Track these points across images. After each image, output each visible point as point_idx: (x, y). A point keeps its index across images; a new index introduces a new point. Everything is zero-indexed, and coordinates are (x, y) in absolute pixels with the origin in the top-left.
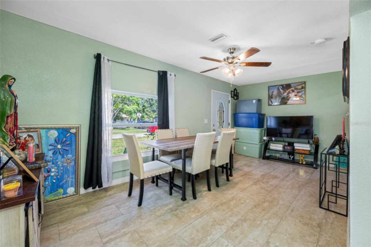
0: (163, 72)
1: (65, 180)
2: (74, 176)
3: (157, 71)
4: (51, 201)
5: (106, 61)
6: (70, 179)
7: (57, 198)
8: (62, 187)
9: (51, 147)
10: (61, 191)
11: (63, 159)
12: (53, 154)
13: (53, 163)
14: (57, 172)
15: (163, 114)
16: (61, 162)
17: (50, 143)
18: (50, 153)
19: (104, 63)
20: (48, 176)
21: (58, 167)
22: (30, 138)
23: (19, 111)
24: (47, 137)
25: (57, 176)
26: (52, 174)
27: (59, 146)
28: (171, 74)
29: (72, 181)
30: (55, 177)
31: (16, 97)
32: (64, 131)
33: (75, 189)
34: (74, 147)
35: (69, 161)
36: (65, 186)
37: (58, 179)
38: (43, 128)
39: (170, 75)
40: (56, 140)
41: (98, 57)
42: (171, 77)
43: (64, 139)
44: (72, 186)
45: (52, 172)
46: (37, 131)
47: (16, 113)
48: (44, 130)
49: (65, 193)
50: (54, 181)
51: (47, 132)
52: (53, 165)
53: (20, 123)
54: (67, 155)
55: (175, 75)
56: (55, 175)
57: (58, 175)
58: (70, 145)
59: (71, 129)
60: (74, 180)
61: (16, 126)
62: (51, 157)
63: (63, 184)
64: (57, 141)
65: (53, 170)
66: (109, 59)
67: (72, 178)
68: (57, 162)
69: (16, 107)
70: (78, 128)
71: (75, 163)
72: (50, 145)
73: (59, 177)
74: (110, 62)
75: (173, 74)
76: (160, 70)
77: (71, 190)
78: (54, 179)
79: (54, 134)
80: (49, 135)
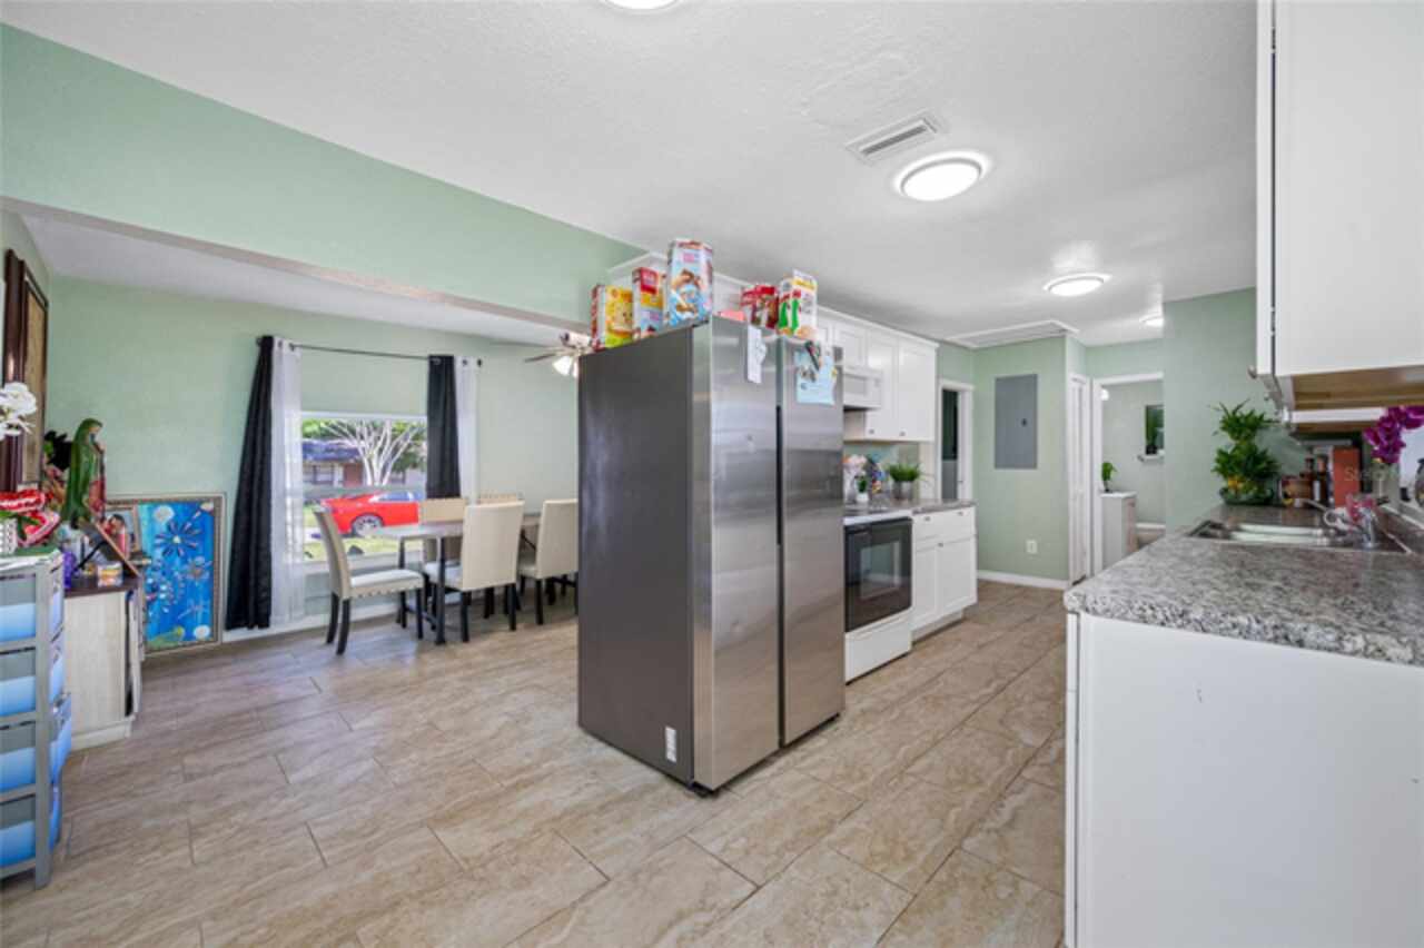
0: (441, 357)
1: (188, 611)
2: (209, 602)
3: (426, 354)
4: (159, 650)
5: (286, 349)
6: (200, 609)
7: (172, 645)
8: (181, 623)
9: (159, 541)
10: (181, 631)
11: (186, 567)
12: (164, 553)
13: (164, 574)
14: (173, 593)
15: (443, 461)
16: (182, 573)
17: (158, 532)
18: (158, 553)
19: (281, 355)
20: (153, 600)
21: (175, 582)
22: (119, 522)
23: (106, 474)
24: (152, 520)
25: (172, 600)
26: (162, 596)
27: (177, 540)
28: (468, 359)
29: (204, 613)
30: (168, 603)
31: (102, 452)
32: (189, 506)
33: (212, 631)
34: (208, 541)
35: (199, 571)
36: (189, 622)
37: (172, 607)
38: (143, 502)
39: (465, 362)
40: (169, 528)
41: (266, 344)
42: (466, 368)
43: (189, 525)
44: (203, 623)
45: (163, 592)
46: (130, 509)
47: (103, 479)
48: (145, 507)
49: (189, 636)
50: (166, 610)
51: (150, 510)
52: (164, 579)
53: (110, 493)
54: (193, 557)
55: (480, 363)
56: (167, 598)
57: (174, 599)
58: (201, 537)
59: (201, 501)
60: (208, 611)
61: (102, 497)
62: (159, 561)
63: (184, 618)
64: (173, 528)
65: (163, 588)
66: (295, 343)
67: (205, 606)
68: (172, 573)
69: (102, 469)
70: (217, 501)
71: (212, 575)
72: (158, 537)
73: (175, 602)
74: (297, 350)
75: (473, 362)
76: (434, 353)
77: (202, 632)
78: (167, 607)
79: (167, 513)
80: (155, 515)
